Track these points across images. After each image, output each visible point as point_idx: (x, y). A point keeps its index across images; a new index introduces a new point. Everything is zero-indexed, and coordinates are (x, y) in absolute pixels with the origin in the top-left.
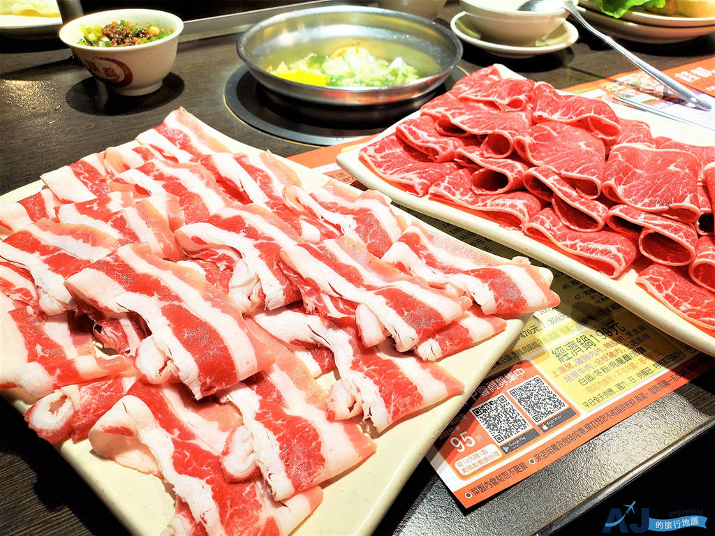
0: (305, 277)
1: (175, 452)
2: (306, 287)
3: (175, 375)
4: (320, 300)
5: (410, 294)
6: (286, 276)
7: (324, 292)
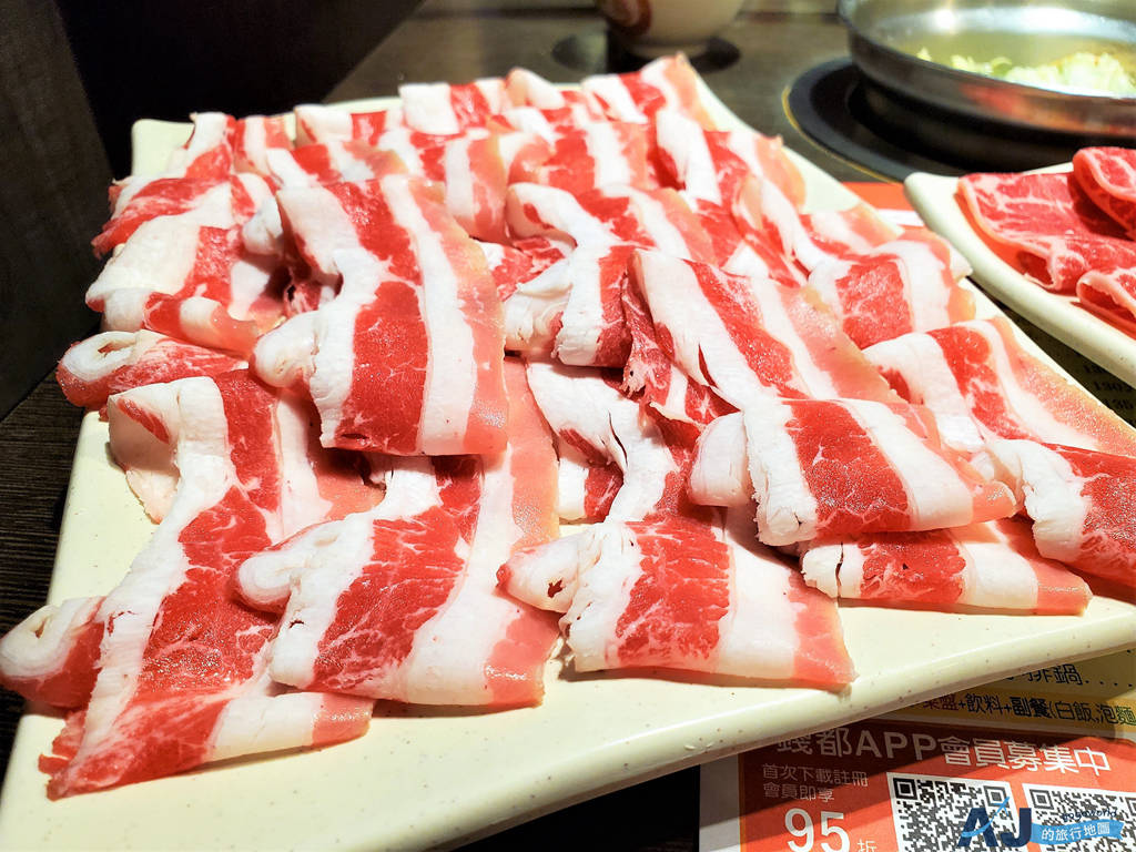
0: (656, 320)
1: (213, 509)
2: (648, 341)
3: (305, 380)
4: (663, 376)
5: (863, 427)
6: (623, 307)
7: (680, 366)
